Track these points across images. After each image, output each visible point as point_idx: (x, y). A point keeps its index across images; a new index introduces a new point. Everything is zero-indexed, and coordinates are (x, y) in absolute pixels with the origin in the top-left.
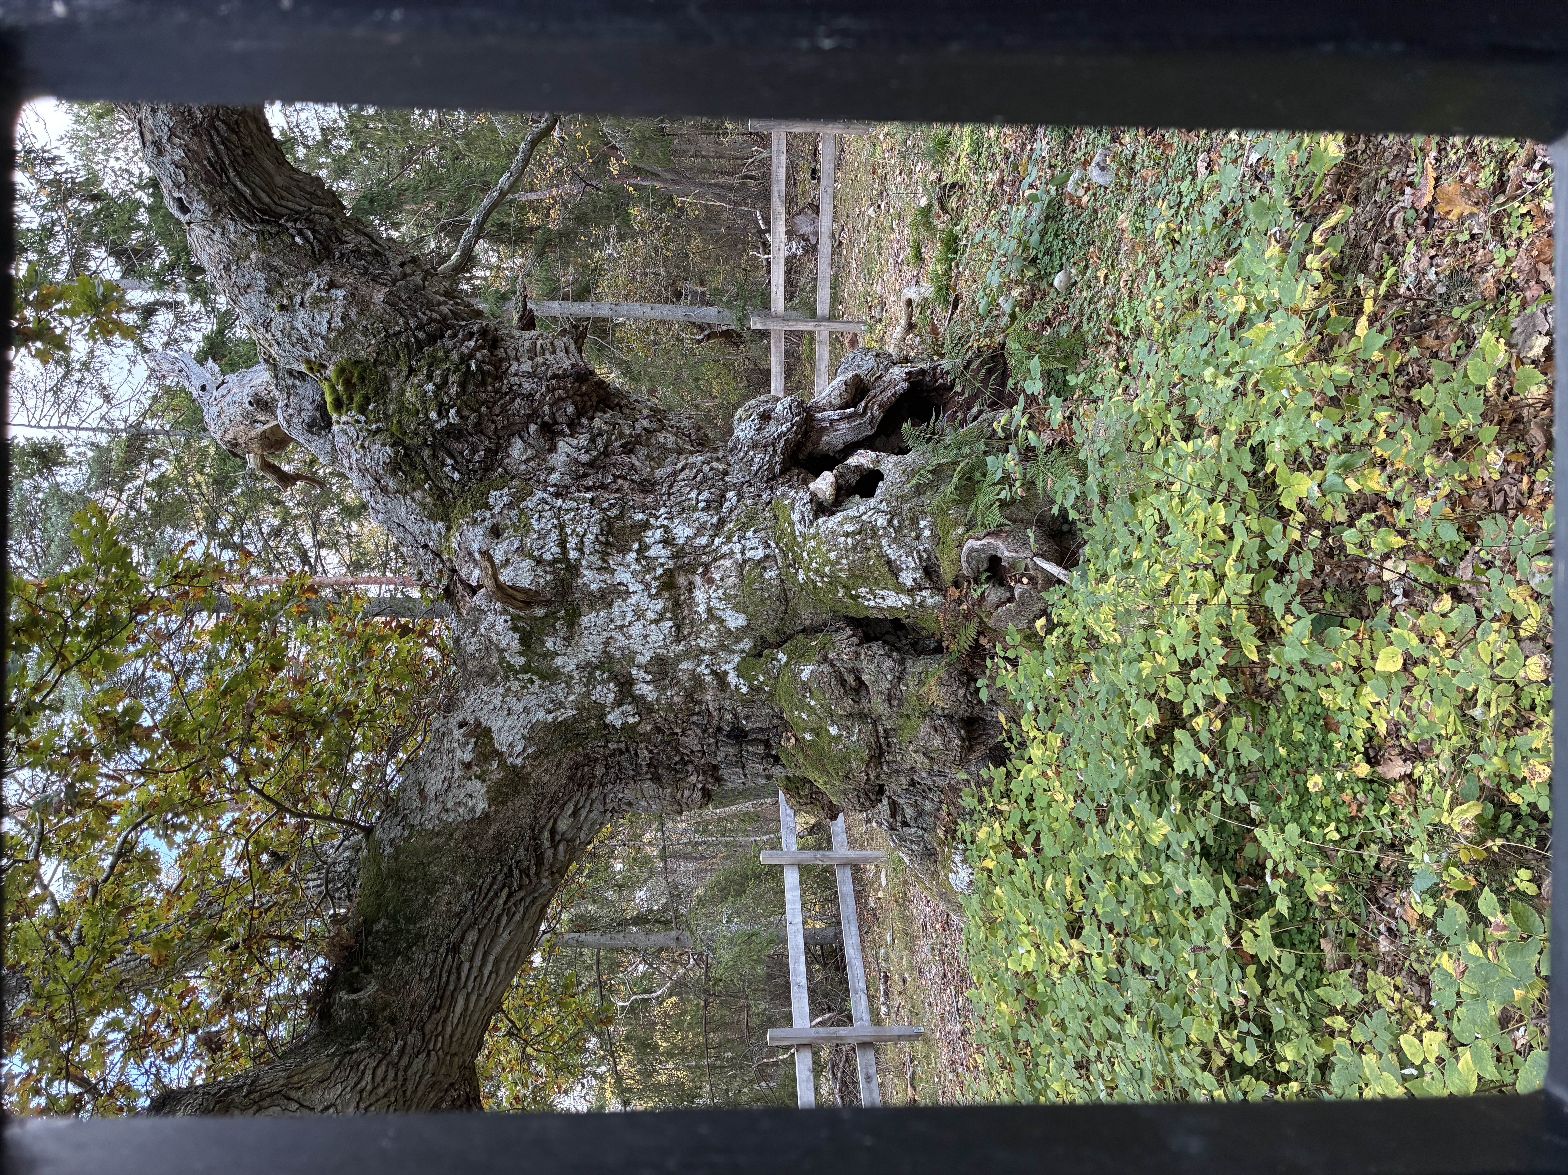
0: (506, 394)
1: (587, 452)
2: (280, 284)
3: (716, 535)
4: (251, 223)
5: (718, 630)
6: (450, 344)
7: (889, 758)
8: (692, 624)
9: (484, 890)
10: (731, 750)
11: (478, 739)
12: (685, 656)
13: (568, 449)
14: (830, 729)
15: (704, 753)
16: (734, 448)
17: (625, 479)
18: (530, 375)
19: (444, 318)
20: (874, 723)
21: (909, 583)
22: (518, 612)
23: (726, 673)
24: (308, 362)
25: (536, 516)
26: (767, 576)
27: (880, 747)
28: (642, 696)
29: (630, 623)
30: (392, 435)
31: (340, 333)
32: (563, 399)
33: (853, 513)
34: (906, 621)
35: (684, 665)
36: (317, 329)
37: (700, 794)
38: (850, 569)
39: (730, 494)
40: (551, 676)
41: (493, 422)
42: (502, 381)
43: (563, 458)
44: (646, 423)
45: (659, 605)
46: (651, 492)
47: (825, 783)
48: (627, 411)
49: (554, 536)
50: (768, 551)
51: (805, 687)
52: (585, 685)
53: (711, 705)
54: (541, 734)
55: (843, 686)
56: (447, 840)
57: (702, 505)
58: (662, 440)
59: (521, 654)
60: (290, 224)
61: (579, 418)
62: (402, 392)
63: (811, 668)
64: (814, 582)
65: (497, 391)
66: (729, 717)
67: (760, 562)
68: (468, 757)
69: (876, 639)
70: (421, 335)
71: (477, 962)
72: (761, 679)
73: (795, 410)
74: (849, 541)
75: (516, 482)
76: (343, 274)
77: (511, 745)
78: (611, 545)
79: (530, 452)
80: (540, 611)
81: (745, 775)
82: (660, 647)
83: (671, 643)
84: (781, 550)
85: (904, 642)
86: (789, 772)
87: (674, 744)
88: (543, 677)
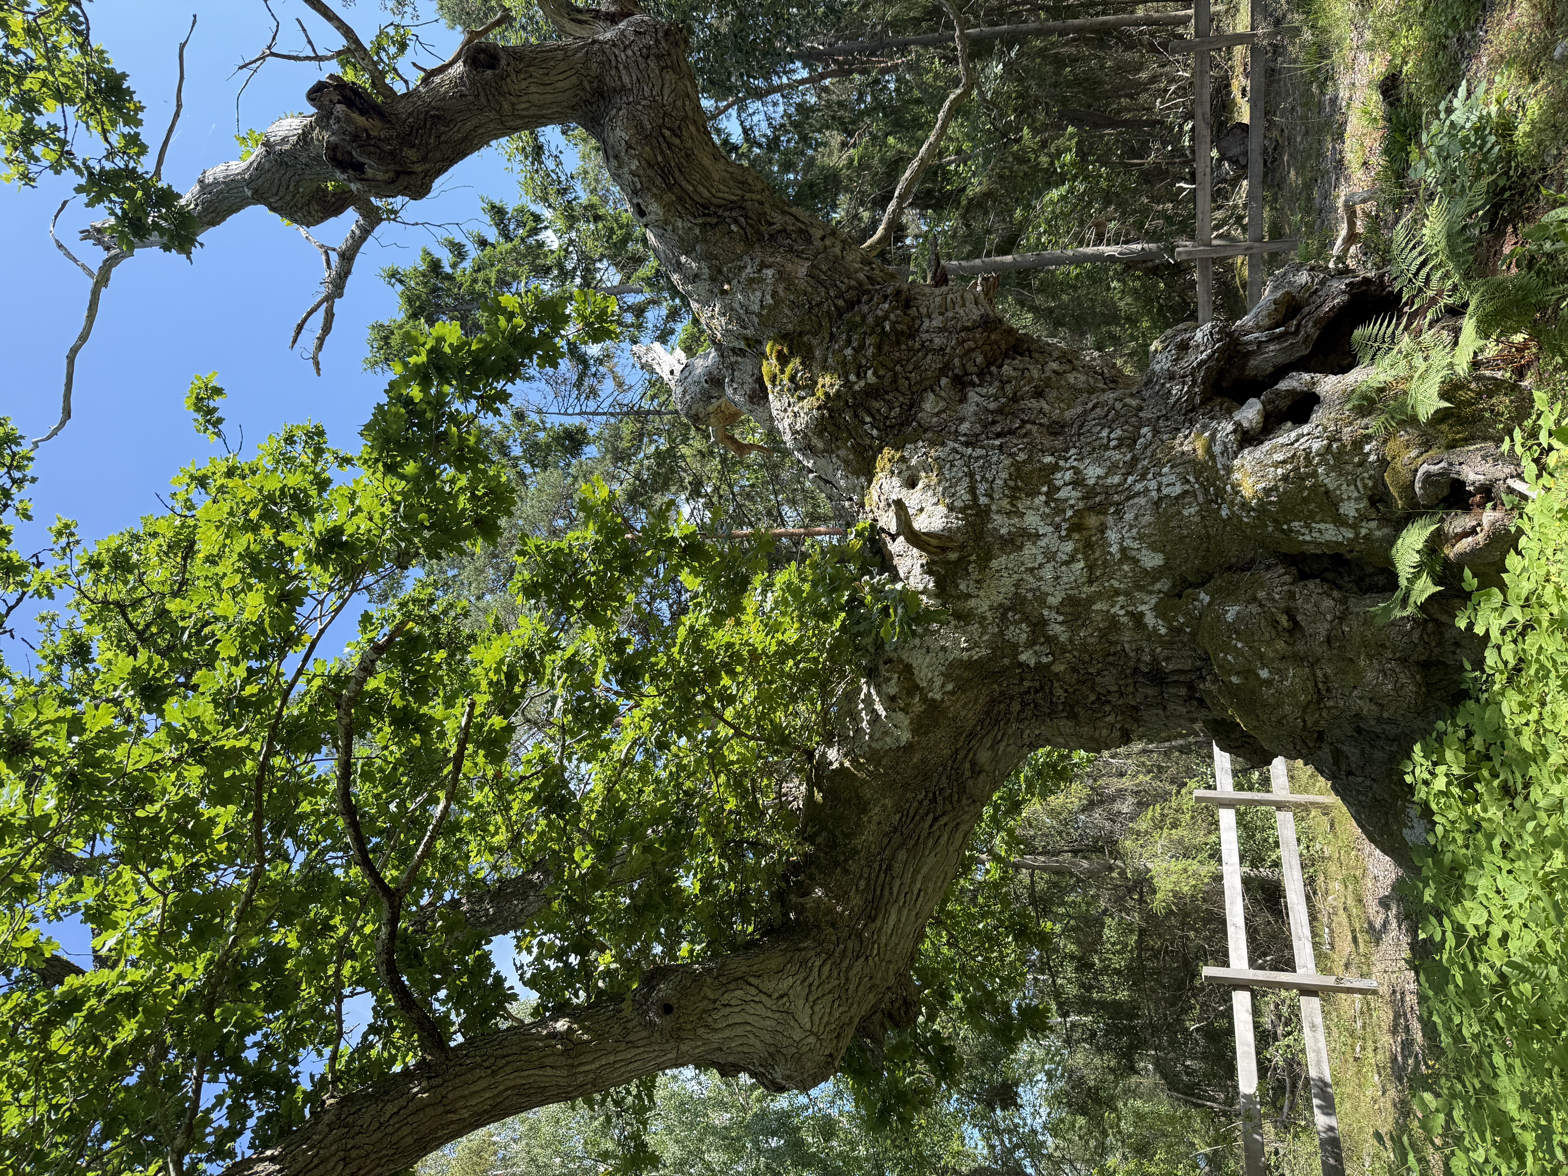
1: (996, 399)
3: (1129, 474)
5: (1133, 570)
6: (866, 308)
7: (1330, 703)
8: (1105, 563)
10: (1150, 692)
11: (901, 674)
12: (1098, 597)
13: (977, 398)
14: (1260, 672)
15: (1121, 694)
16: (1150, 381)
17: (1034, 423)
18: (941, 330)
19: (860, 284)
20: (1312, 666)
21: (1352, 514)
22: (933, 557)
23: (1142, 614)
24: (745, 337)
25: (948, 465)
26: (1186, 513)
28: (1056, 637)
29: (1041, 566)
31: (771, 308)
32: (973, 350)
33: (1282, 440)
34: (1349, 556)
35: (1097, 607)
36: (751, 308)
37: (1119, 732)
38: (1281, 502)
39: (1144, 430)
40: (966, 616)
41: (907, 378)
42: (914, 339)
43: (973, 408)
44: (1054, 366)
45: (1069, 547)
46: (1060, 434)
47: (1255, 728)
48: (1036, 355)
49: (965, 482)
50: (1187, 487)
51: (1231, 628)
52: (998, 626)
53: (1126, 646)
54: (957, 671)
55: (1275, 627)
57: (1112, 444)
58: (1072, 381)
59: (936, 596)
60: (727, 213)
61: (988, 367)
63: (1237, 608)
64: (1239, 518)
65: (910, 349)
66: (1146, 658)
67: (1176, 498)
68: (892, 692)
69: (1314, 577)
70: (840, 303)
72: (1181, 620)
73: (1216, 336)
74: (1280, 471)
75: (929, 435)
76: (772, 254)
77: (931, 681)
78: (1020, 489)
79: (942, 404)
80: (953, 556)
81: (1167, 718)
82: (1071, 588)
83: (1083, 584)
84: (1201, 484)
85: (1346, 579)
86: (1216, 714)
87: (1089, 684)
88: (958, 618)
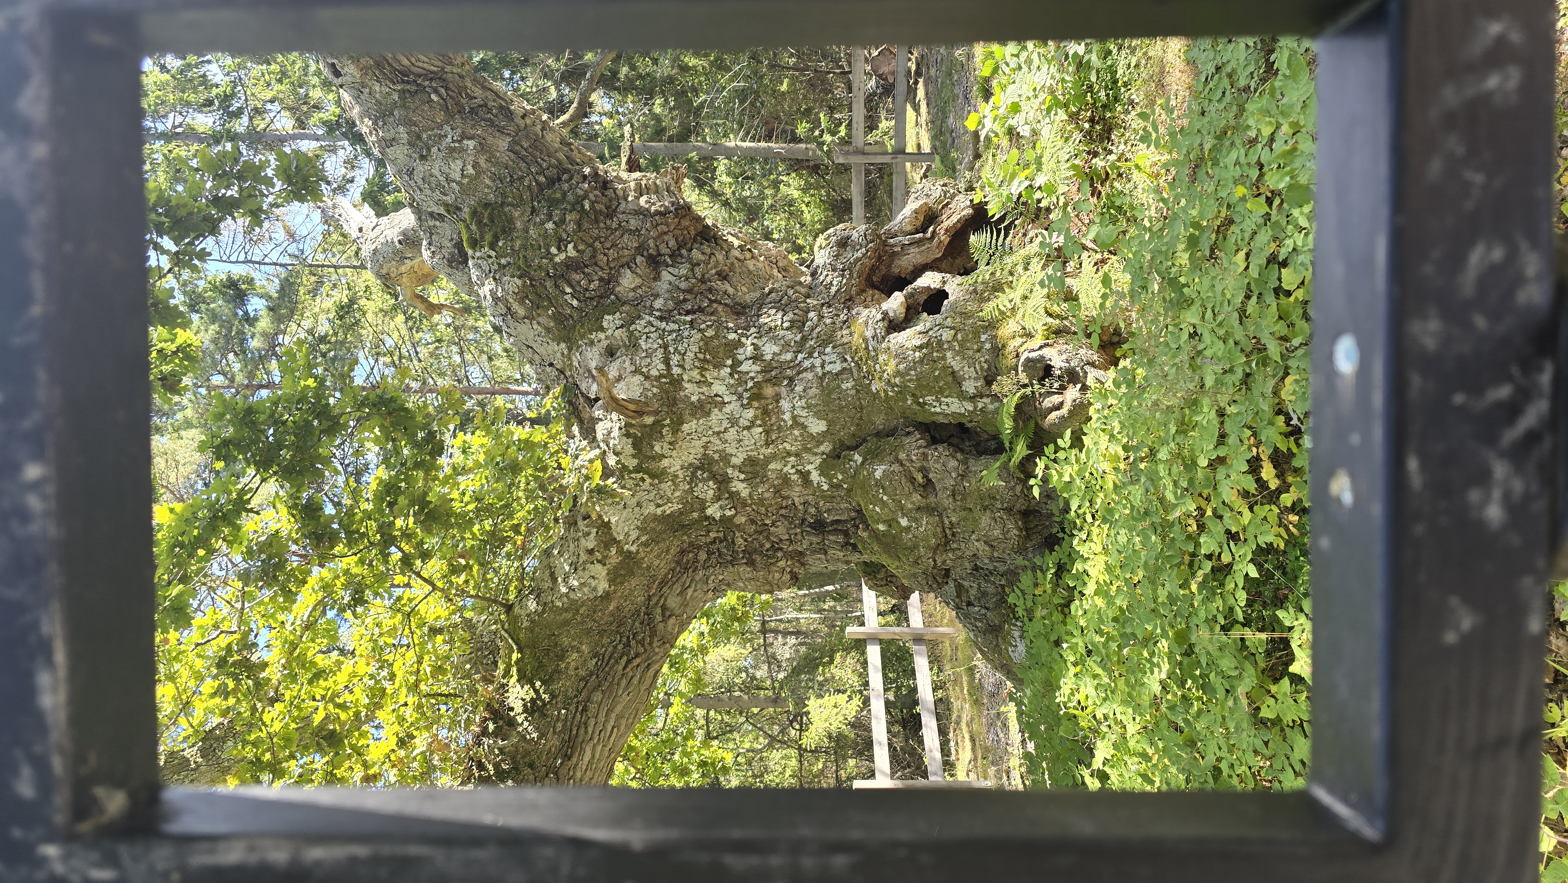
0: (616, 229)
1: (687, 279)
2: (419, 137)
3: (799, 352)
4: (394, 84)
5: (801, 435)
6: (566, 186)
7: (955, 546)
8: (779, 428)
9: (607, 658)
10: (815, 539)
11: (599, 528)
12: (774, 457)
13: (670, 278)
14: (901, 520)
15: (791, 542)
16: (815, 272)
17: (719, 303)
18: (637, 213)
19: (560, 162)
20: (940, 516)
21: (972, 391)
22: (630, 421)
23: (809, 472)
24: (446, 205)
25: (644, 337)
26: (844, 387)
27: (946, 536)
28: (738, 493)
29: (726, 429)
30: (519, 268)
31: (472, 178)
32: (665, 233)
33: (919, 328)
34: (969, 425)
35: (772, 466)
36: (452, 176)
37: (789, 576)
38: (918, 380)
39: (812, 314)
40: (658, 476)
41: (605, 255)
42: (612, 218)
43: (666, 286)
44: (737, 253)
46: (744, 314)
47: (897, 567)
48: (721, 242)
49: (660, 353)
50: (845, 365)
51: (879, 484)
52: (689, 483)
53: (796, 500)
54: (652, 525)
55: (913, 484)
56: (574, 615)
57: (786, 325)
58: (752, 268)
59: (634, 456)
60: (427, 83)
61: (679, 249)
62: (527, 231)
63: (883, 467)
64: (885, 392)
65: (607, 228)
66: (812, 510)
67: (836, 374)
68: (590, 545)
69: (942, 442)
70: (542, 179)
71: (602, 718)
72: (840, 477)
73: (869, 238)
74: (917, 354)
75: (626, 308)
76: (473, 126)
77: (627, 535)
78: (708, 362)
79: (638, 281)
80: (649, 420)
81: (828, 561)
82: (752, 450)
83: (761, 446)
84: (856, 363)
85: (967, 444)
86: (866, 558)
87: (765, 534)
88: (653, 476)
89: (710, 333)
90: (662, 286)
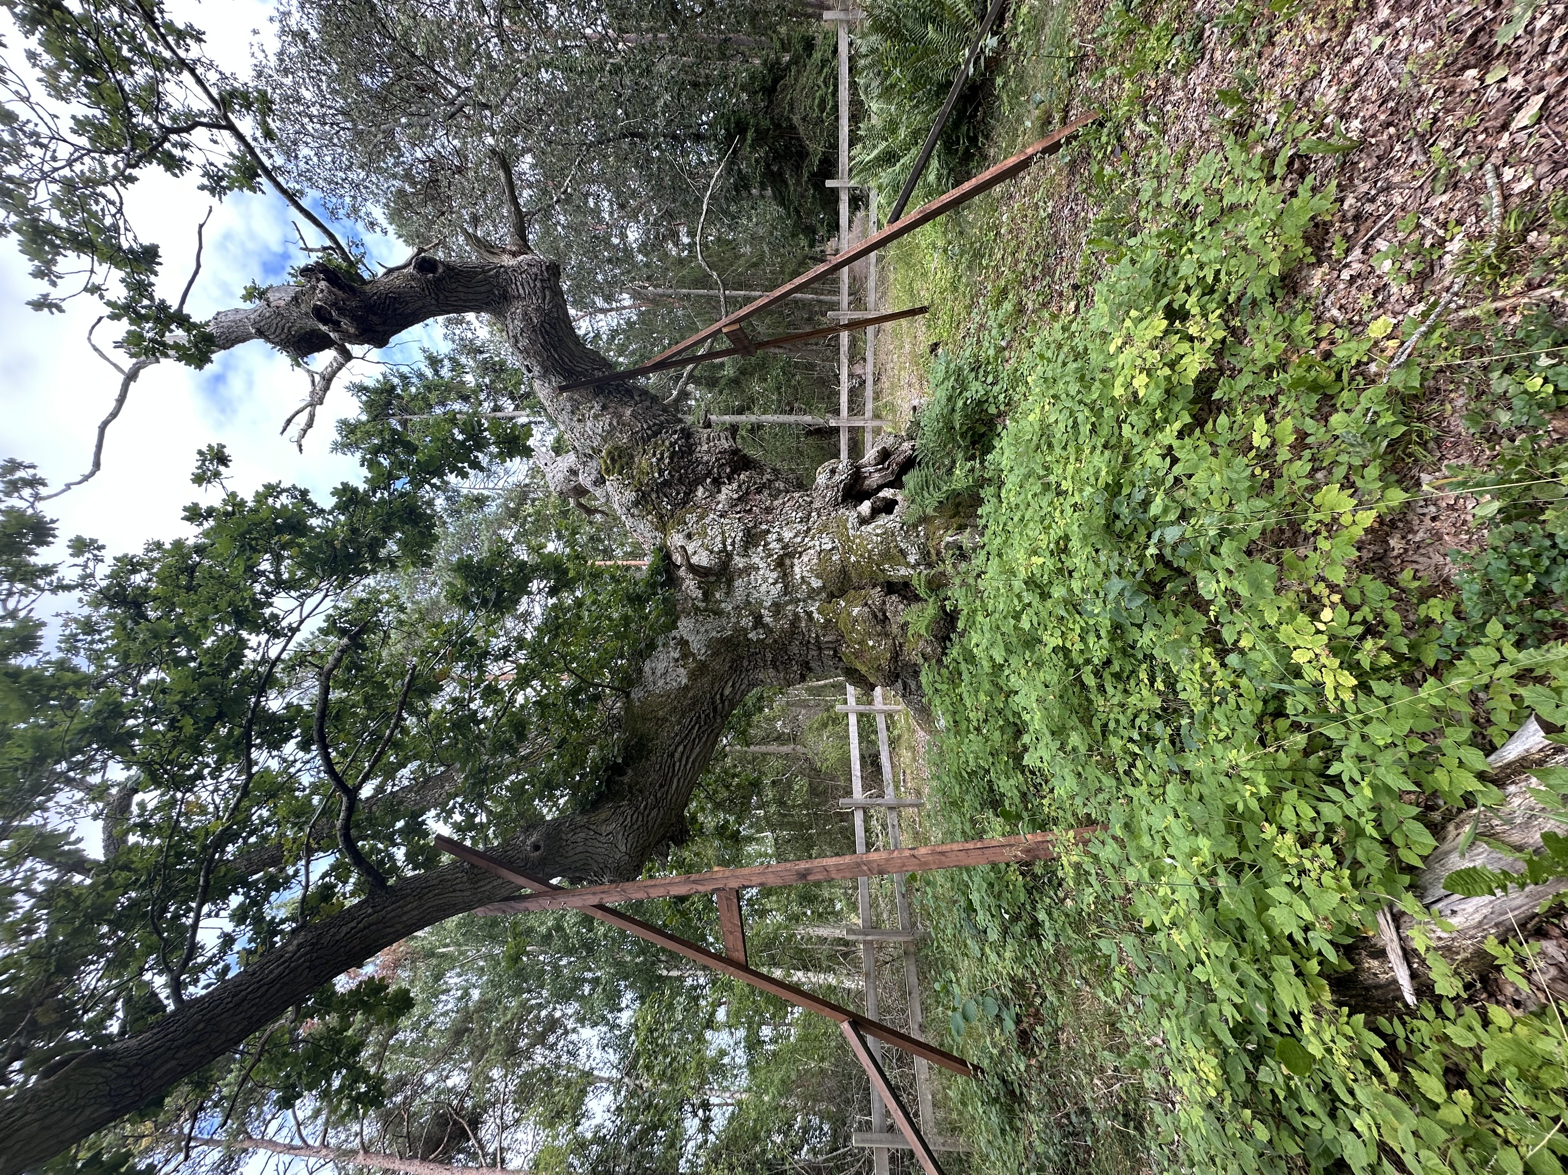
1: (737, 493)
3: (806, 537)
5: (807, 588)
6: (664, 437)
7: (902, 658)
8: (793, 584)
9: (686, 725)
10: (815, 653)
12: (790, 602)
13: (727, 491)
14: (869, 642)
16: (816, 488)
17: (757, 507)
18: (707, 452)
19: (662, 423)
20: (893, 639)
21: (913, 562)
22: (701, 579)
23: (812, 612)
26: (834, 558)
27: (897, 652)
28: (767, 624)
29: (760, 585)
30: (636, 486)
31: (608, 433)
32: (724, 465)
33: (881, 522)
35: (789, 608)
39: (814, 514)
40: (718, 613)
41: (688, 477)
42: (692, 456)
43: (724, 496)
44: (769, 477)
45: (775, 575)
46: (771, 514)
48: (759, 470)
49: (719, 538)
50: (834, 545)
51: (855, 619)
52: (737, 618)
53: (804, 629)
54: (714, 644)
55: (876, 619)
56: (667, 699)
58: (777, 485)
61: (732, 474)
62: (640, 463)
63: (858, 609)
64: (859, 562)
67: (830, 551)
68: (677, 655)
69: (895, 593)
70: (650, 432)
71: (683, 763)
72: (831, 615)
73: (849, 467)
74: (879, 538)
75: (700, 510)
76: (610, 402)
77: (699, 649)
78: (749, 543)
79: (707, 493)
80: (712, 579)
81: (824, 667)
82: (776, 598)
83: (782, 595)
84: (841, 544)
85: (909, 594)
86: (847, 665)
87: (784, 650)
88: (715, 614)
89: (751, 525)
90: (722, 497)
